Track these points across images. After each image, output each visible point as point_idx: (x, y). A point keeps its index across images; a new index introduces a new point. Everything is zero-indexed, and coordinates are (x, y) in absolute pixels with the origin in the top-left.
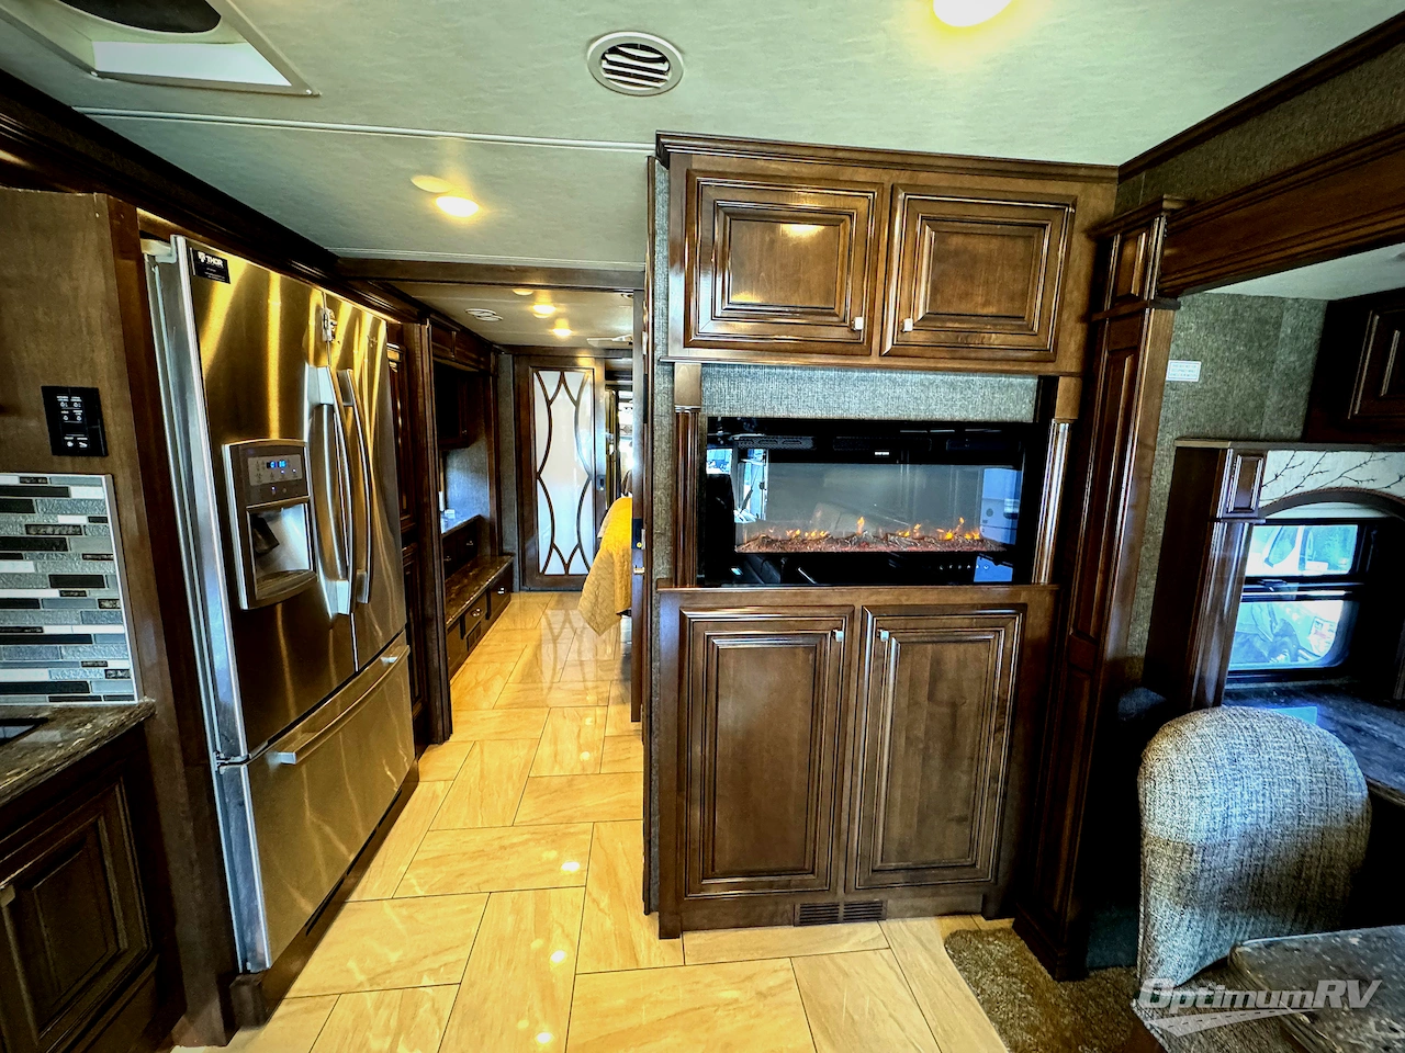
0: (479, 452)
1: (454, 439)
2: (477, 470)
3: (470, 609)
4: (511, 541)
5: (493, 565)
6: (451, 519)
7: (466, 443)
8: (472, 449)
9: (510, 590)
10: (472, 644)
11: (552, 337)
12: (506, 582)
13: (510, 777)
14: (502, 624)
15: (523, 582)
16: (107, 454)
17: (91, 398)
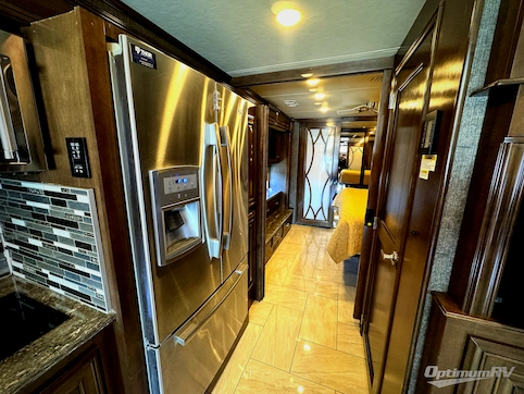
0: (283, 165)
1: (274, 159)
2: (282, 173)
3: (276, 235)
4: (293, 204)
5: (285, 213)
6: (271, 193)
7: (278, 161)
8: (280, 164)
9: (291, 223)
10: (275, 249)
11: (319, 113)
12: (289, 221)
13: (289, 335)
14: (287, 239)
15: (296, 220)
16: (91, 176)
17: (82, 142)
